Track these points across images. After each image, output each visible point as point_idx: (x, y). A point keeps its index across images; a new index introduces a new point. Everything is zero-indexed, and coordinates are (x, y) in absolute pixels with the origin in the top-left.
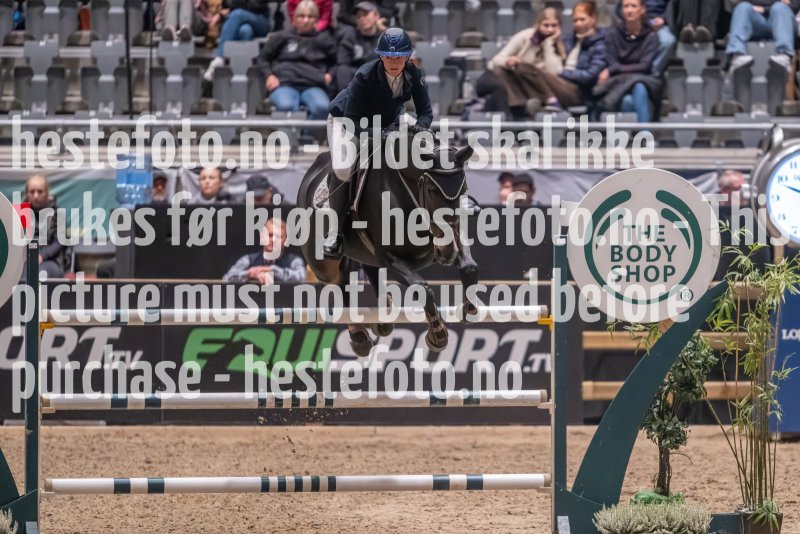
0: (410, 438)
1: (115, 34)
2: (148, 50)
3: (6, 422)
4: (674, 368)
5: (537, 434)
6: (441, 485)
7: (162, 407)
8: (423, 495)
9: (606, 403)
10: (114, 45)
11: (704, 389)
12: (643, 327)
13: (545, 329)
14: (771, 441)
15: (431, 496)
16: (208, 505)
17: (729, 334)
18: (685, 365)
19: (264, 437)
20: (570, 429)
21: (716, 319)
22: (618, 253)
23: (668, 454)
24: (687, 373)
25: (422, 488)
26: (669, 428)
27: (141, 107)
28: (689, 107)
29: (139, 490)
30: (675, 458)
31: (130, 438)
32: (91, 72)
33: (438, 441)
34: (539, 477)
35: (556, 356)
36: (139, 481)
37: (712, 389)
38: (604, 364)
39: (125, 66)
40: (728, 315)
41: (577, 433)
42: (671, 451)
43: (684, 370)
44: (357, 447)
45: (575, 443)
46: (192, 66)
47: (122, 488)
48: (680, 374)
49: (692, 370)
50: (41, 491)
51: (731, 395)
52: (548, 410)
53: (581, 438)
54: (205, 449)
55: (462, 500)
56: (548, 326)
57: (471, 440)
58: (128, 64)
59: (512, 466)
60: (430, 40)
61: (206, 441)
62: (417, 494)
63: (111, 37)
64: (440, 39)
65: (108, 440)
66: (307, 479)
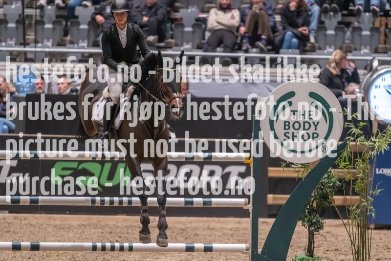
2: (34, 11)
4: (317, 188)
5: (242, 223)
6: (190, 249)
7: (39, 204)
8: (180, 254)
9: (280, 206)
10: (16, 7)
11: (333, 199)
12: (301, 166)
13: (248, 165)
14: (369, 228)
15: (185, 255)
16: (64, 258)
17: (347, 170)
18: (323, 186)
19: (95, 221)
20: (260, 220)
21: (340, 162)
22: (288, 125)
23: (313, 234)
24: (324, 191)
25: (179, 250)
26: (314, 221)
27: (30, 41)
28: (327, 47)
29: (26, 249)
30: (317, 237)
31: (22, 220)
32: (3, 22)
33: (188, 225)
34: (243, 246)
36: (26, 244)
37: (338, 200)
38: (278, 185)
39: (21, 19)
40: (347, 160)
41: (264, 222)
42: (315, 233)
43: (323, 189)
45: (263, 227)
46: (59, 20)
47: (16, 248)
48: (320, 191)
49: (327, 189)
51: (348, 203)
52: (249, 209)
53: (266, 225)
54: (62, 227)
55: (201, 258)
56: (249, 164)
57: (207, 225)
58: (23, 17)
59: (228, 239)
60: (187, 8)
61: (63, 223)
62: (177, 254)
63: (14, 3)
64: (193, 8)
65: (9, 221)
66: (117, 245)
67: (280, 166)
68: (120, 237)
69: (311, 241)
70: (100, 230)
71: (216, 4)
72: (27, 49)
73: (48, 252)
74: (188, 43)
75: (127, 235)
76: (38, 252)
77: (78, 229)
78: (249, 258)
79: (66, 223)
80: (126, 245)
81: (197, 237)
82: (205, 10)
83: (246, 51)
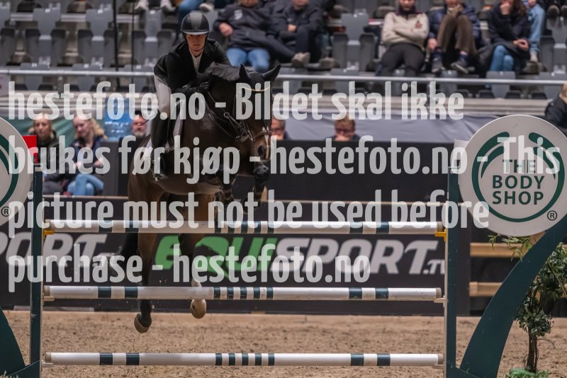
0: (333, 325)
1: (105, 4)
2: (131, 17)
3: (15, 307)
4: (542, 272)
5: (433, 323)
6: (357, 362)
7: (139, 298)
8: (343, 369)
9: (487, 299)
10: (104, 12)
11: (565, 289)
12: (517, 240)
13: (441, 240)
15: (349, 371)
18: (550, 270)
19: (219, 322)
20: (459, 319)
22: (499, 181)
23: (536, 340)
24: (552, 276)
25: (341, 364)
26: (537, 320)
27: (124, 62)
28: (556, 67)
29: (119, 363)
30: (542, 344)
31: (113, 321)
32: (86, 33)
33: (356, 327)
34: (434, 357)
35: (449, 261)
36: (120, 355)
38: (487, 268)
39: (112, 29)
41: (465, 322)
42: (538, 338)
43: (549, 273)
44: (292, 330)
45: (463, 330)
46: (166, 30)
47: (106, 361)
48: (546, 277)
49: (556, 274)
50: (43, 362)
52: (442, 304)
53: (467, 327)
54: (172, 331)
55: (373, 374)
56: (443, 238)
57: (381, 326)
58: (115, 28)
59: (413, 347)
60: (353, 12)
61: (173, 325)
62: (338, 369)
63: (102, 6)
64: (361, 12)
65: (95, 323)
66: (252, 356)
67: (487, 240)
68: (256, 344)
69: (533, 349)
70: (227, 335)
71: (394, 5)
72: (121, 73)
73: (152, 367)
74: (353, 63)
75: (266, 342)
76: (137, 367)
77: (195, 333)
78: (442, 374)
79: (178, 326)
80: (265, 356)
81: (367, 345)
82: (379, 14)
83: (438, 74)
